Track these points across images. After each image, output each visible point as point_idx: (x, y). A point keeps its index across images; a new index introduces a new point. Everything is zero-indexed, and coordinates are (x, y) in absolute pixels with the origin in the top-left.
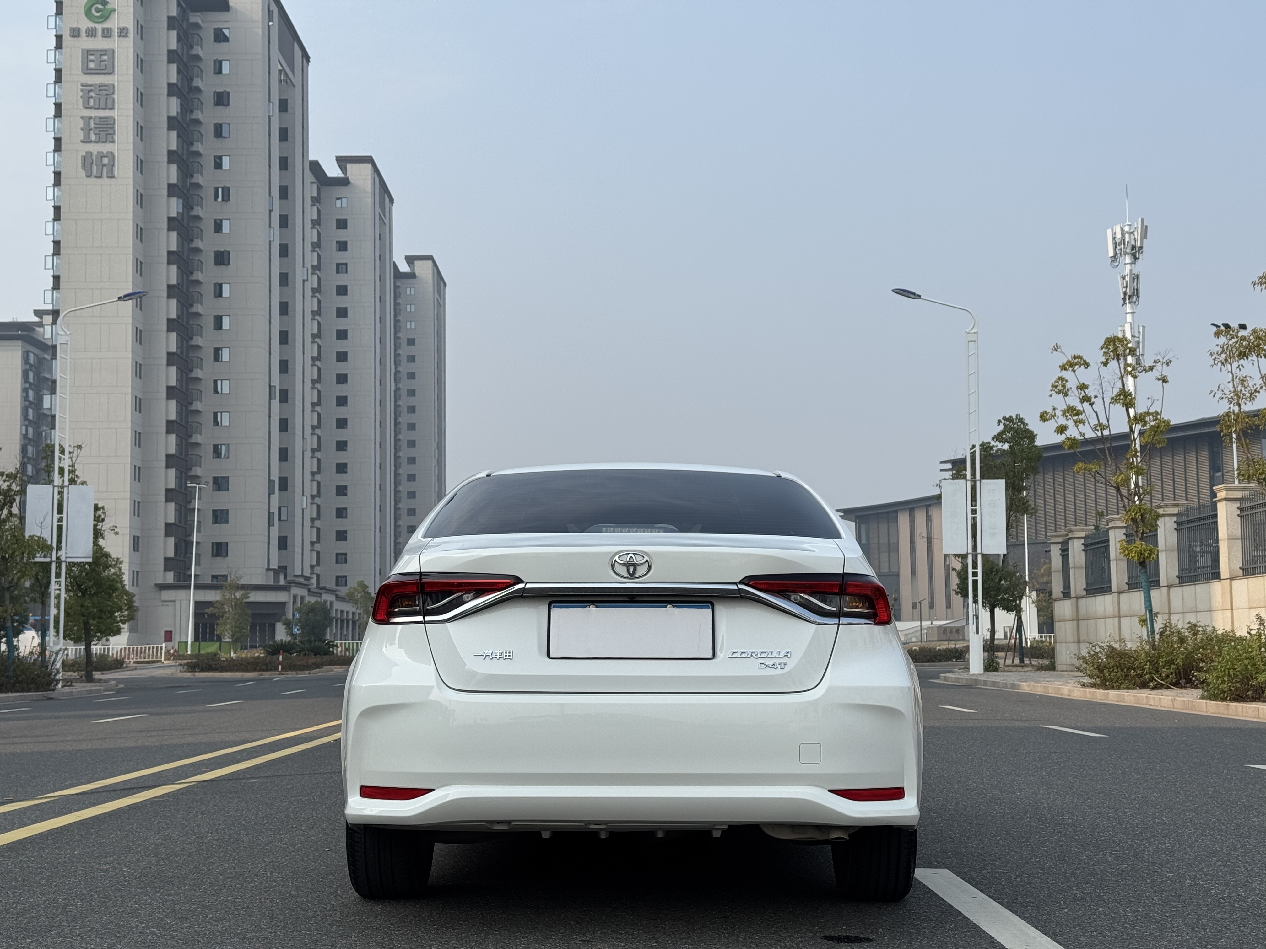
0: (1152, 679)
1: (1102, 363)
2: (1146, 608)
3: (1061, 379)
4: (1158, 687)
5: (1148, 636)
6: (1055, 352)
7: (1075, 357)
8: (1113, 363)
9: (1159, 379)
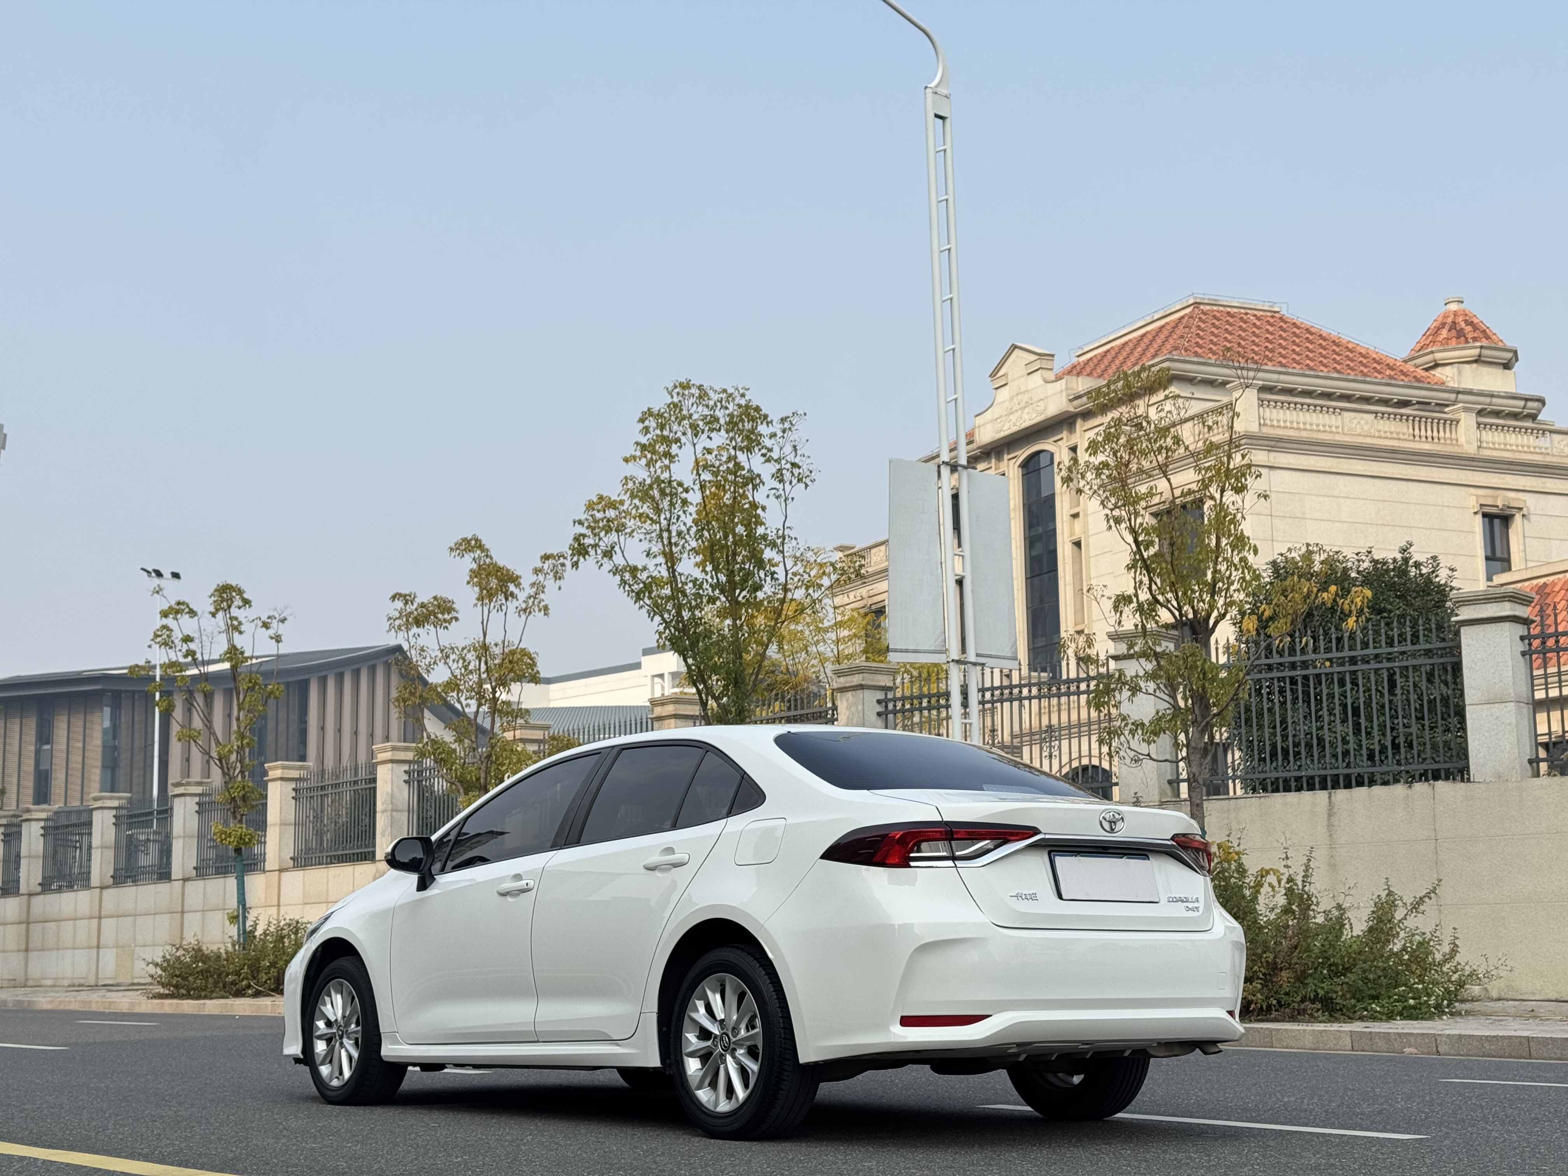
0: (249, 986)
1: (210, 613)
2: (239, 902)
3: (165, 627)
4: (257, 994)
5: (239, 935)
6: (156, 595)
7: (179, 603)
8: (220, 615)
9: (272, 638)
